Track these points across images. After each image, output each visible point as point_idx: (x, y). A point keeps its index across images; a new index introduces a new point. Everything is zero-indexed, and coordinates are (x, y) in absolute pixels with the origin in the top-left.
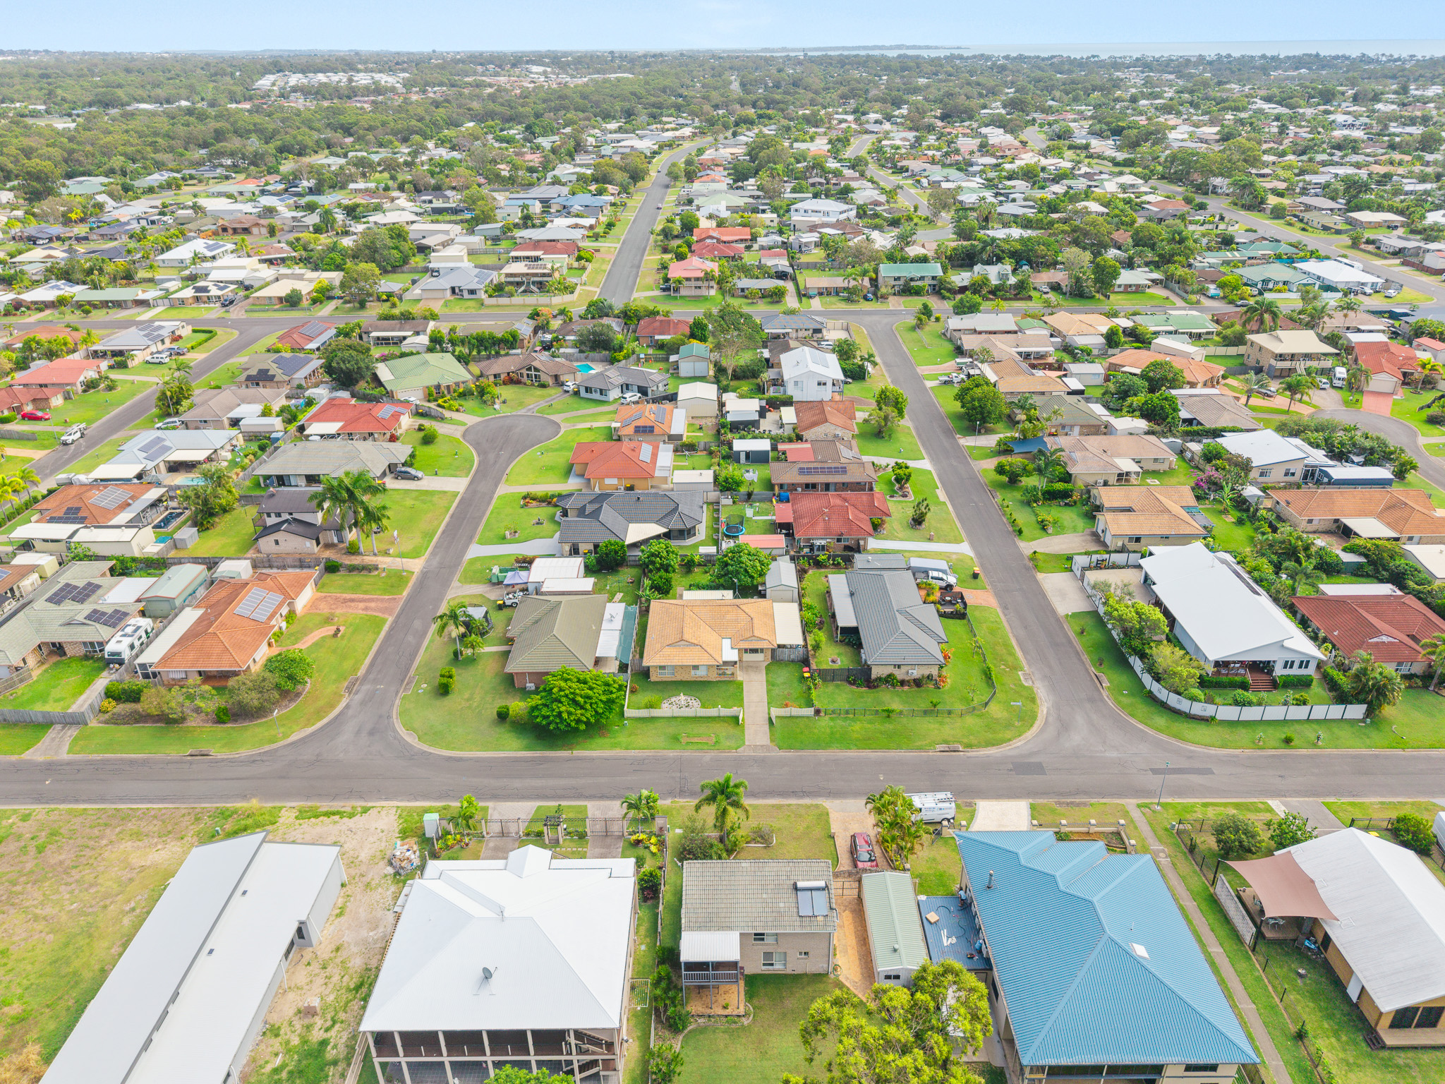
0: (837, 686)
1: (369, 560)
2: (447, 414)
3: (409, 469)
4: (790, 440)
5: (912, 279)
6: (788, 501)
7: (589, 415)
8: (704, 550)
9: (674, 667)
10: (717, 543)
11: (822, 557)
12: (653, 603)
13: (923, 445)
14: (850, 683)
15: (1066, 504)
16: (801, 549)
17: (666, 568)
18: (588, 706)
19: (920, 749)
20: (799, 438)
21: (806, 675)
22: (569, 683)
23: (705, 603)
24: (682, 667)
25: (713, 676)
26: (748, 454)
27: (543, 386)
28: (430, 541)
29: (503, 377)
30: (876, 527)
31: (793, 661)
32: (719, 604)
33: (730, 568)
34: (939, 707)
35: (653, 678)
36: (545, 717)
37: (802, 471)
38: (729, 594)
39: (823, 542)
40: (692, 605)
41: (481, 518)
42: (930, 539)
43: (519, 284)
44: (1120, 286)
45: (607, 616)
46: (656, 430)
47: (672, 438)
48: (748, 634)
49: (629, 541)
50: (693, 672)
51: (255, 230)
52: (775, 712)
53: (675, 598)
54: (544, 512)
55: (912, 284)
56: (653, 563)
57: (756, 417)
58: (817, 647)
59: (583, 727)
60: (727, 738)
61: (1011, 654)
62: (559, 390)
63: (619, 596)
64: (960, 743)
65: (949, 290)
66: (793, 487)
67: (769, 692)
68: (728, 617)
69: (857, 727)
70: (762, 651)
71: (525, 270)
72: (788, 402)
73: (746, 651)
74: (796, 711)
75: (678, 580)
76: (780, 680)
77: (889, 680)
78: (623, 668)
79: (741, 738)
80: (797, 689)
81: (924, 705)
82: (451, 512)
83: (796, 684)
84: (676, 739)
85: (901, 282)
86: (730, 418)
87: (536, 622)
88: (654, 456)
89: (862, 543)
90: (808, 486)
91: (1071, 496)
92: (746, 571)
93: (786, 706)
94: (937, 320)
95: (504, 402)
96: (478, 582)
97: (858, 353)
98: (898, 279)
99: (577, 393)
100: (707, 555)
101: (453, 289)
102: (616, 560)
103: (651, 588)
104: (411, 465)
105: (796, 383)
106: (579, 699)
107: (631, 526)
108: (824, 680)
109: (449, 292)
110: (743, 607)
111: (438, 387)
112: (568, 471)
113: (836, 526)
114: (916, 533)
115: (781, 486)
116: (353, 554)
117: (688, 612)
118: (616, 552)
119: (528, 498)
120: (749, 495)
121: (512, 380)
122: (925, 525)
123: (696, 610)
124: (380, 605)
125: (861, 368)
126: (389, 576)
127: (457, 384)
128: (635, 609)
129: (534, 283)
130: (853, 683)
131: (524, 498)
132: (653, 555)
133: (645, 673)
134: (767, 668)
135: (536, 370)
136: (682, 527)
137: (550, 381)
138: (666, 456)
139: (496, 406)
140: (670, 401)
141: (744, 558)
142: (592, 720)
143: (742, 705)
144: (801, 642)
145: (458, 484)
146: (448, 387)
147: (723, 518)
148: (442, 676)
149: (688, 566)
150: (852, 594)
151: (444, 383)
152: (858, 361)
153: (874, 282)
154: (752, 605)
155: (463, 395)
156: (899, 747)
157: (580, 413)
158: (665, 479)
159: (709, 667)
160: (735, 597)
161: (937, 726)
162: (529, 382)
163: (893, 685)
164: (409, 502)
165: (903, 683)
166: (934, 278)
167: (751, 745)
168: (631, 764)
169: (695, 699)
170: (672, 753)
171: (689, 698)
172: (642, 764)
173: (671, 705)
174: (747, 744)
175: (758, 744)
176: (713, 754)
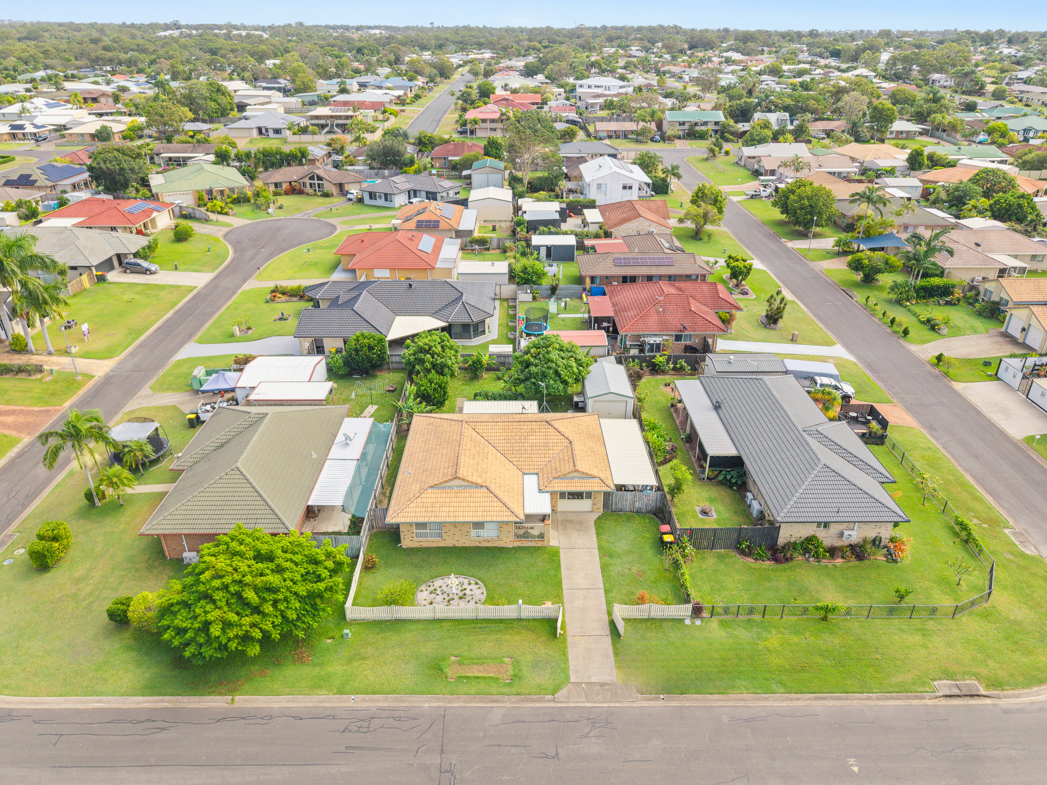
0: (721, 558)
1: (35, 359)
2: (212, 216)
3: (140, 261)
4: (597, 236)
5: (696, 124)
6: (604, 294)
7: (370, 219)
8: (494, 349)
9: (441, 525)
10: (513, 341)
11: (660, 359)
12: (416, 419)
13: (747, 247)
14: (742, 553)
15: (948, 303)
16: (626, 349)
17: (440, 369)
18: (268, 608)
19: (903, 690)
20: (607, 235)
21: (668, 538)
22: (237, 562)
23: (496, 418)
24: (455, 524)
25: (508, 541)
26: (549, 249)
27: (326, 195)
28: (135, 339)
29: (285, 186)
30: (727, 322)
31: (638, 512)
32: (519, 420)
33: (533, 369)
34: (909, 600)
35: (407, 542)
36: (181, 631)
37: (617, 263)
38: (532, 406)
39: (658, 340)
40: (475, 422)
41: (212, 314)
42: (793, 340)
43: (323, 126)
44: (891, 132)
45: (340, 438)
46: (442, 225)
47: (459, 234)
48: (568, 468)
49: (391, 336)
50: (474, 532)
51: (103, 100)
52: (621, 612)
53: (452, 411)
54: (292, 307)
55: (697, 128)
56: (421, 362)
57: (557, 216)
58: (676, 488)
59: (254, 650)
60: (536, 665)
61: (978, 499)
62: (343, 199)
63: (372, 409)
64: (977, 676)
65: (732, 134)
66: (608, 279)
67: (604, 568)
68: (532, 440)
69: (773, 640)
70: (589, 495)
71: (330, 113)
72: (592, 205)
73: (562, 495)
74: (657, 610)
75: (455, 386)
76: (621, 546)
77: (809, 547)
78: (356, 524)
79: (561, 667)
80: (652, 563)
81: (881, 595)
82: (177, 307)
83: (649, 553)
84: (436, 668)
85: (686, 127)
86: (527, 217)
87: (222, 445)
88: (437, 248)
89: (710, 341)
90: (625, 279)
91: (952, 293)
92: (557, 373)
93: (641, 600)
94: (727, 153)
95: (280, 208)
96: (178, 389)
97: (660, 167)
98: (683, 123)
99: (360, 200)
100: (499, 356)
101: (260, 130)
102: (370, 360)
103: (417, 395)
104: (145, 258)
105: (599, 186)
106: (250, 595)
107: (397, 318)
108: (698, 547)
109: (255, 133)
110: (557, 424)
111: (210, 192)
112: (335, 267)
113: (675, 319)
114: (772, 333)
115: (593, 279)
116: (19, 352)
117: (468, 431)
118: (371, 348)
119: (277, 292)
120: (553, 290)
121: (294, 190)
122: (781, 323)
123: (481, 428)
124: (21, 419)
125: (664, 180)
126: (55, 381)
127: (232, 190)
128: (391, 427)
129: (337, 125)
130: (745, 553)
131: (273, 291)
132: (421, 350)
133: (393, 534)
134: (599, 522)
135: (320, 178)
136: (466, 320)
137: (334, 190)
138: (451, 249)
139: (270, 210)
140: (463, 205)
141: (554, 355)
142: (276, 635)
143: (558, 598)
144: (653, 482)
145: (199, 280)
146: (222, 192)
147: (521, 314)
148: (41, 538)
149: (474, 370)
150: (717, 407)
151: (217, 187)
152: (661, 175)
153: (660, 126)
154: (566, 421)
155: (237, 201)
156: (864, 688)
157: (361, 216)
158: (449, 271)
159: (502, 524)
160: (542, 410)
161: (917, 638)
162: (311, 191)
163: (817, 557)
164: (127, 296)
165: (833, 552)
166: (716, 123)
167: (581, 683)
168: (343, 732)
169: (476, 584)
170: (427, 703)
171: (466, 581)
172: (366, 730)
173: (433, 595)
174: (573, 679)
175: (594, 680)
176: (508, 705)
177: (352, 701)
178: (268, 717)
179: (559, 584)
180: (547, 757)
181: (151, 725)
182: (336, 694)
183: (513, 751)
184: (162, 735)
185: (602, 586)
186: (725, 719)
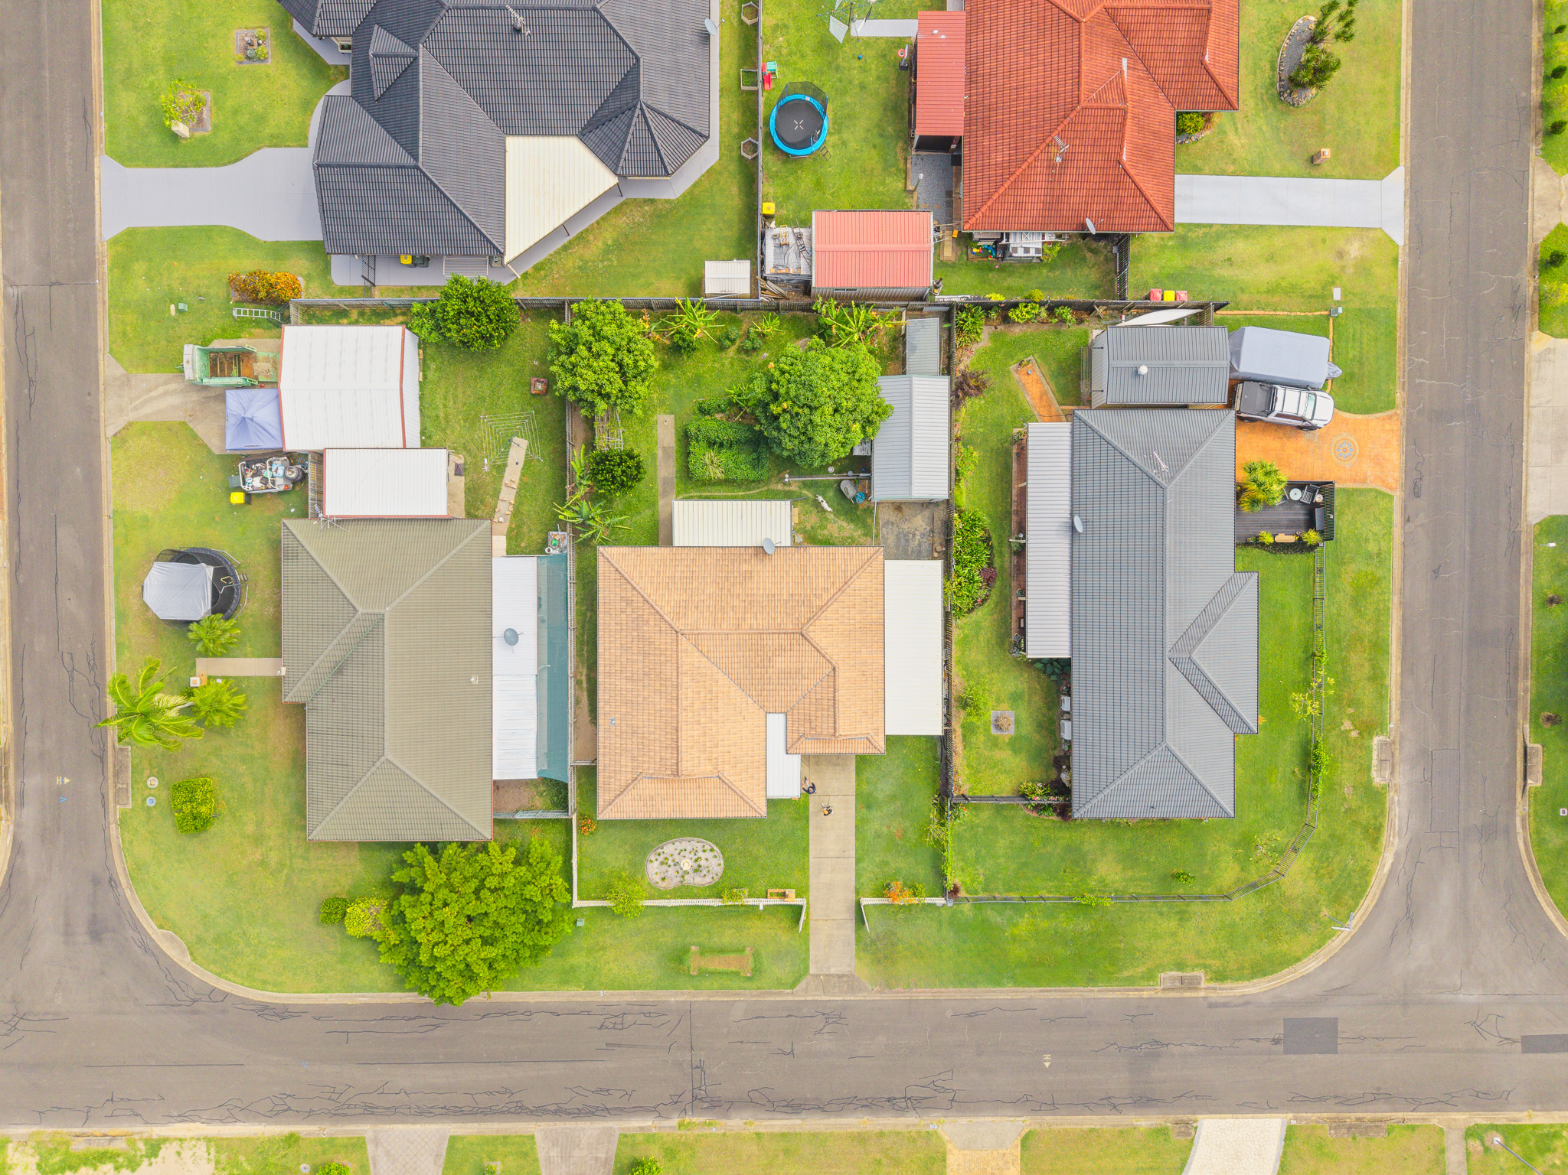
19: (1128, 981)
60: (778, 956)
64: (1206, 968)
67: (859, 827)
68: (780, 663)
76: (885, 788)
79: (802, 957)
80: (918, 815)
123: (705, 643)
144: (939, 730)
161: (1173, 925)
167: (820, 976)
168: (600, 1028)
169: (712, 850)
170: (674, 997)
171: (700, 845)
172: (620, 1027)
173: (665, 867)
174: (812, 971)
175: (833, 971)
176: (749, 998)
177: (601, 995)
178: (527, 1012)
179: (806, 850)
180: (783, 1053)
181: (422, 1021)
182: (585, 989)
183: (754, 1047)
184: (437, 1032)
185: (853, 853)
186: (949, 1013)
